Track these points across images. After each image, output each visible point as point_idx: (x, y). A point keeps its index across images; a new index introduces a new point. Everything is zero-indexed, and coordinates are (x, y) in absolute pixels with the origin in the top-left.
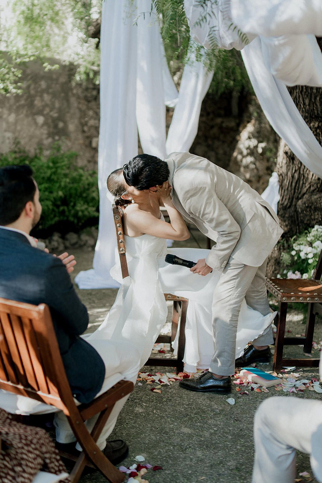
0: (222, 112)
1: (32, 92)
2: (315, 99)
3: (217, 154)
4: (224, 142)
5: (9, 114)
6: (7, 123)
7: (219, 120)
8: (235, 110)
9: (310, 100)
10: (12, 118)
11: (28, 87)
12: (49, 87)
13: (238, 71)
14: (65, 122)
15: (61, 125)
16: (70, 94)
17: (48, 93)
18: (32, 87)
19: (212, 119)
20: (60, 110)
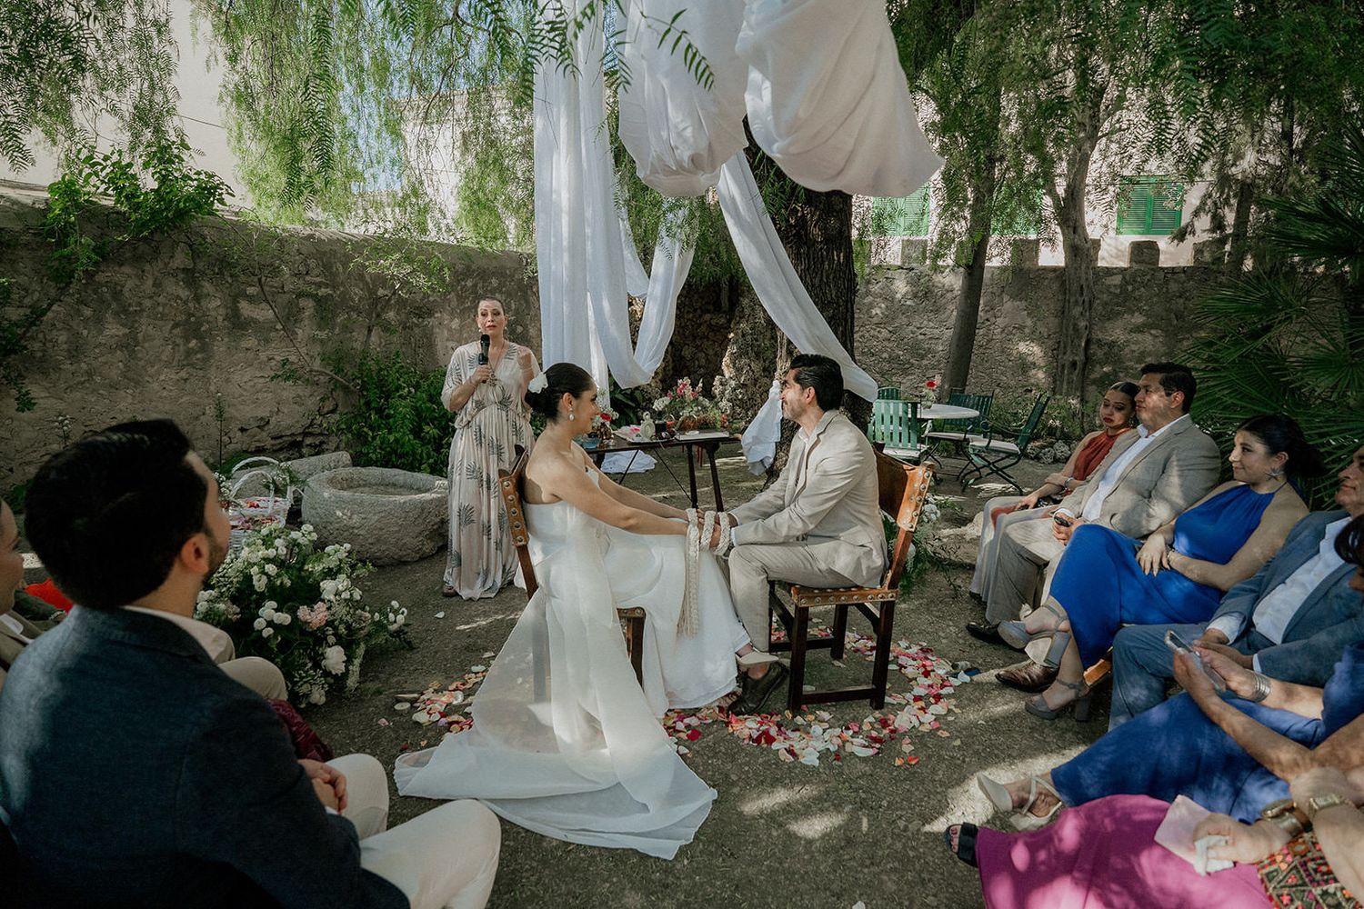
0: (711, 307)
1: (480, 292)
2: (828, 277)
3: (707, 354)
4: (714, 342)
5: (452, 320)
6: (450, 330)
7: (707, 317)
8: (725, 303)
9: (821, 280)
10: (455, 324)
11: (475, 285)
12: (501, 285)
13: (722, 249)
14: (525, 327)
15: (520, 329)
16: (529, 292)
17: (501, 292)
18: (480, 285)
19: (700, 316)
20: (517, 312)
